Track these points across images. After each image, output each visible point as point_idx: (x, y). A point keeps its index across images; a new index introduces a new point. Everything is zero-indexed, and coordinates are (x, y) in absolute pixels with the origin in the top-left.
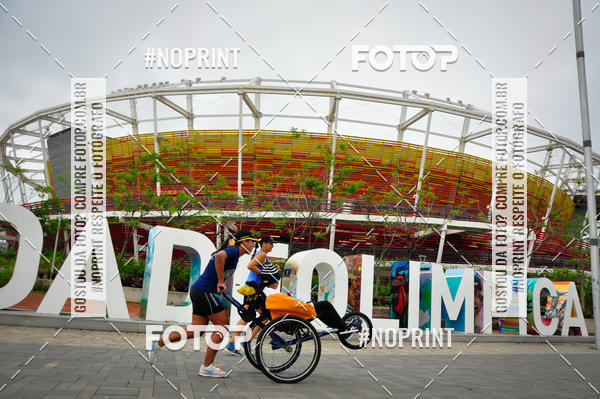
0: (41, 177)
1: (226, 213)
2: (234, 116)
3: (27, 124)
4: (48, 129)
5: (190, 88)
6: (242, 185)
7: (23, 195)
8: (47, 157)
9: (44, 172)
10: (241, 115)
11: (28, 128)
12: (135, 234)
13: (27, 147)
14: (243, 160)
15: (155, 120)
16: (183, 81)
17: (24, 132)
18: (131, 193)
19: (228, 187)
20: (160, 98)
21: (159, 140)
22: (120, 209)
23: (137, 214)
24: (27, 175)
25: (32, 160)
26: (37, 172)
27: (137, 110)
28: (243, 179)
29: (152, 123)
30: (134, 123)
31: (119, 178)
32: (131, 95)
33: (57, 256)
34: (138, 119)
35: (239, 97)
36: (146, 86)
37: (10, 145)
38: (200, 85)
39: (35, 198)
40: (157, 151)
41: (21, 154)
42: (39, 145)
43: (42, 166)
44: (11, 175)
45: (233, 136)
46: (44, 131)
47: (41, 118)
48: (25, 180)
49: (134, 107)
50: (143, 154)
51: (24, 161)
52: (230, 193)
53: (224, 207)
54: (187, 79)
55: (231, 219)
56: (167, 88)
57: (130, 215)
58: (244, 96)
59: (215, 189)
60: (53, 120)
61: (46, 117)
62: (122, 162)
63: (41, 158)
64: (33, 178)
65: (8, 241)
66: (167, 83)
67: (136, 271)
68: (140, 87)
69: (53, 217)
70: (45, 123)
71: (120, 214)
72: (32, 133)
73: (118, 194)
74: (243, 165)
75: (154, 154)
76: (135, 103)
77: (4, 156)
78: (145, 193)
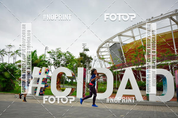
0: (109, 60)
1: (172, 61)
2: (169, 26)
3: (103, 45)
4: (109, 45)
5: (150, 21)
6: (177, 50)
7: (105, 65)
8: (110, 53)
9: (110, 58)
10: (171, 25)
11: (104, 46)
12: (140, 73)
13: (104, 52)
14: (175, 41)
15: (140, 35)
16: (147, 20)
17: (103, 48)
18: (137, 60)
19: (171, 52)
20: (141, 27)
21: (143, 41)
22: (134, 66)
23: (140, 66)
24: (105, 60)
25: (106, 55)
26: (108, 58)
27: (134, 33)
28: (176, 48)
29: (140, 36)
30: (134, 37)
31: (132, 56)
32: (131, 29)
33: (117, 82)
34: (135, 36)
35: (169, 19)
36: (135, 25)
37: (100, 52)
38: (153, 19)
39: (109, 66)
40: (143, 45)
41: (103, 54)
42: (107, 50)
43: (109, 56)
44: (101, 60)
45: (170, 34)
46: (108, 46)
47: (106, 42)
48: (105, 61)
49: (132, 32)
50: (139, 47)
51: (104, 55)
52: (172, 54)
53: (171, 59)
54: (148, 19)
55: (175, 63)
56: (142, 24)
57: (138, 67)
58: (171, 18)
59: (166, 54)
60: (110, 42)
61: (108, 42)
62: (132, 51)
63: (108, 54)
64: (107, 60)
65: (103, 79)
66: (142, 22)
67: (142, 85)
68: (133, 25)
69: (114, 71)
70: (108, 43)
71: (134, 67)
72: (105, 47)
73: (133, 61)
74: (175, 43)
75: (142, 46)
76: (133, 31)
77: (99, 55)
78: (141, 59)
